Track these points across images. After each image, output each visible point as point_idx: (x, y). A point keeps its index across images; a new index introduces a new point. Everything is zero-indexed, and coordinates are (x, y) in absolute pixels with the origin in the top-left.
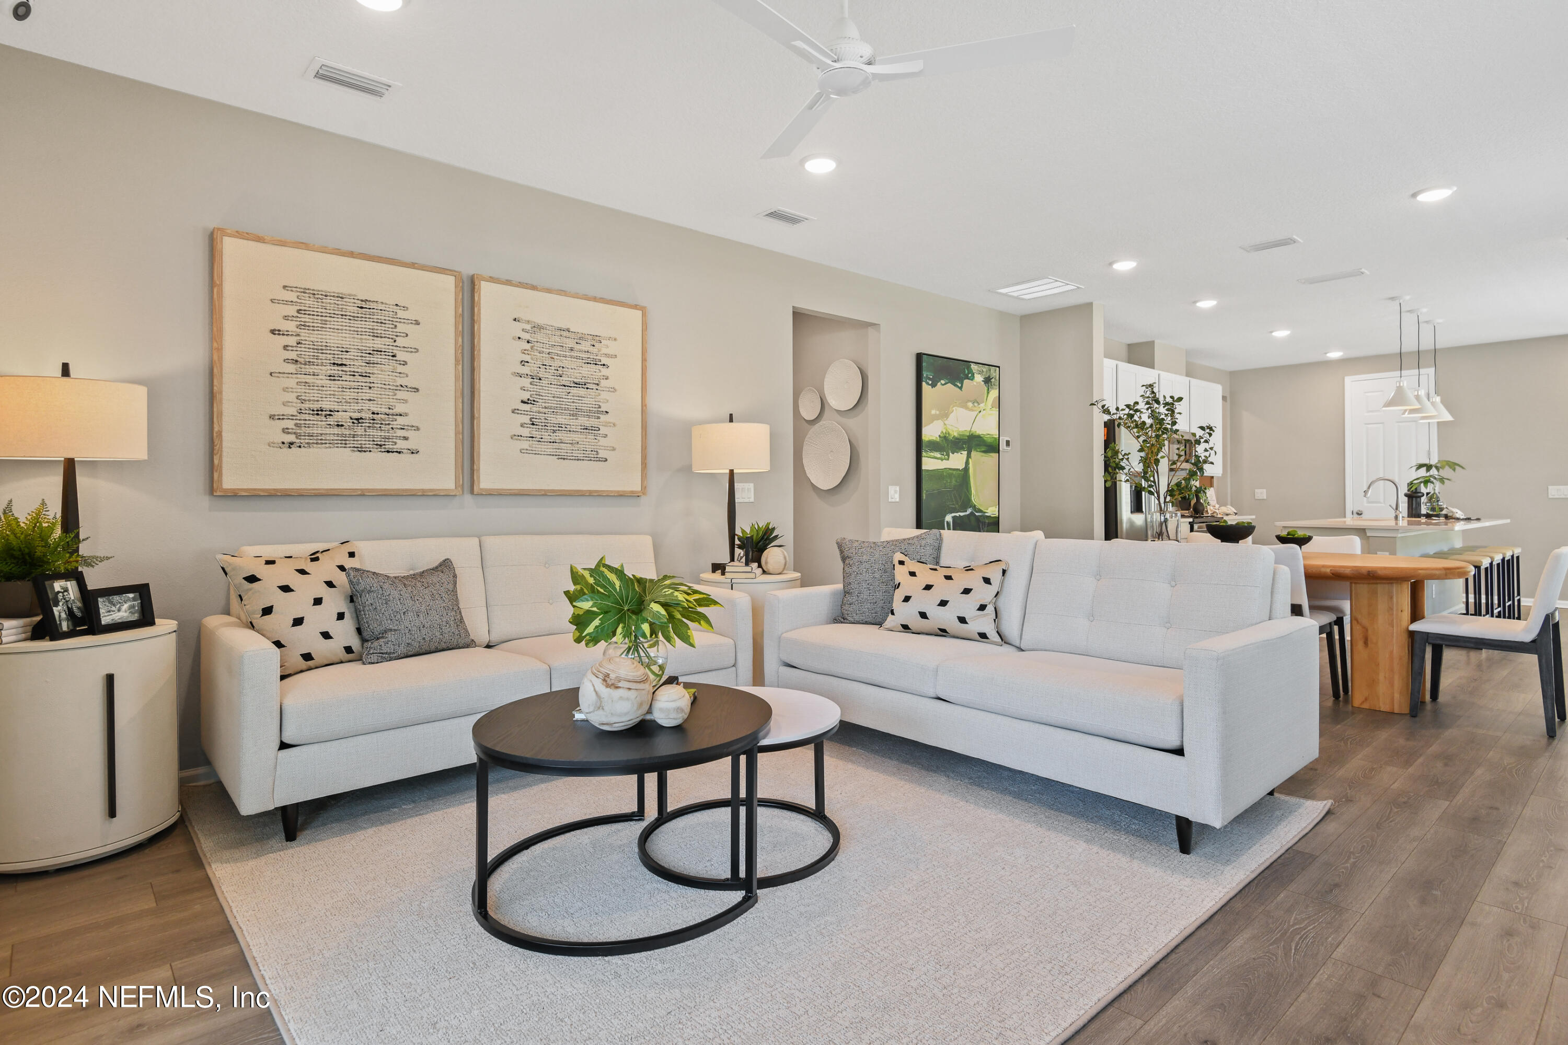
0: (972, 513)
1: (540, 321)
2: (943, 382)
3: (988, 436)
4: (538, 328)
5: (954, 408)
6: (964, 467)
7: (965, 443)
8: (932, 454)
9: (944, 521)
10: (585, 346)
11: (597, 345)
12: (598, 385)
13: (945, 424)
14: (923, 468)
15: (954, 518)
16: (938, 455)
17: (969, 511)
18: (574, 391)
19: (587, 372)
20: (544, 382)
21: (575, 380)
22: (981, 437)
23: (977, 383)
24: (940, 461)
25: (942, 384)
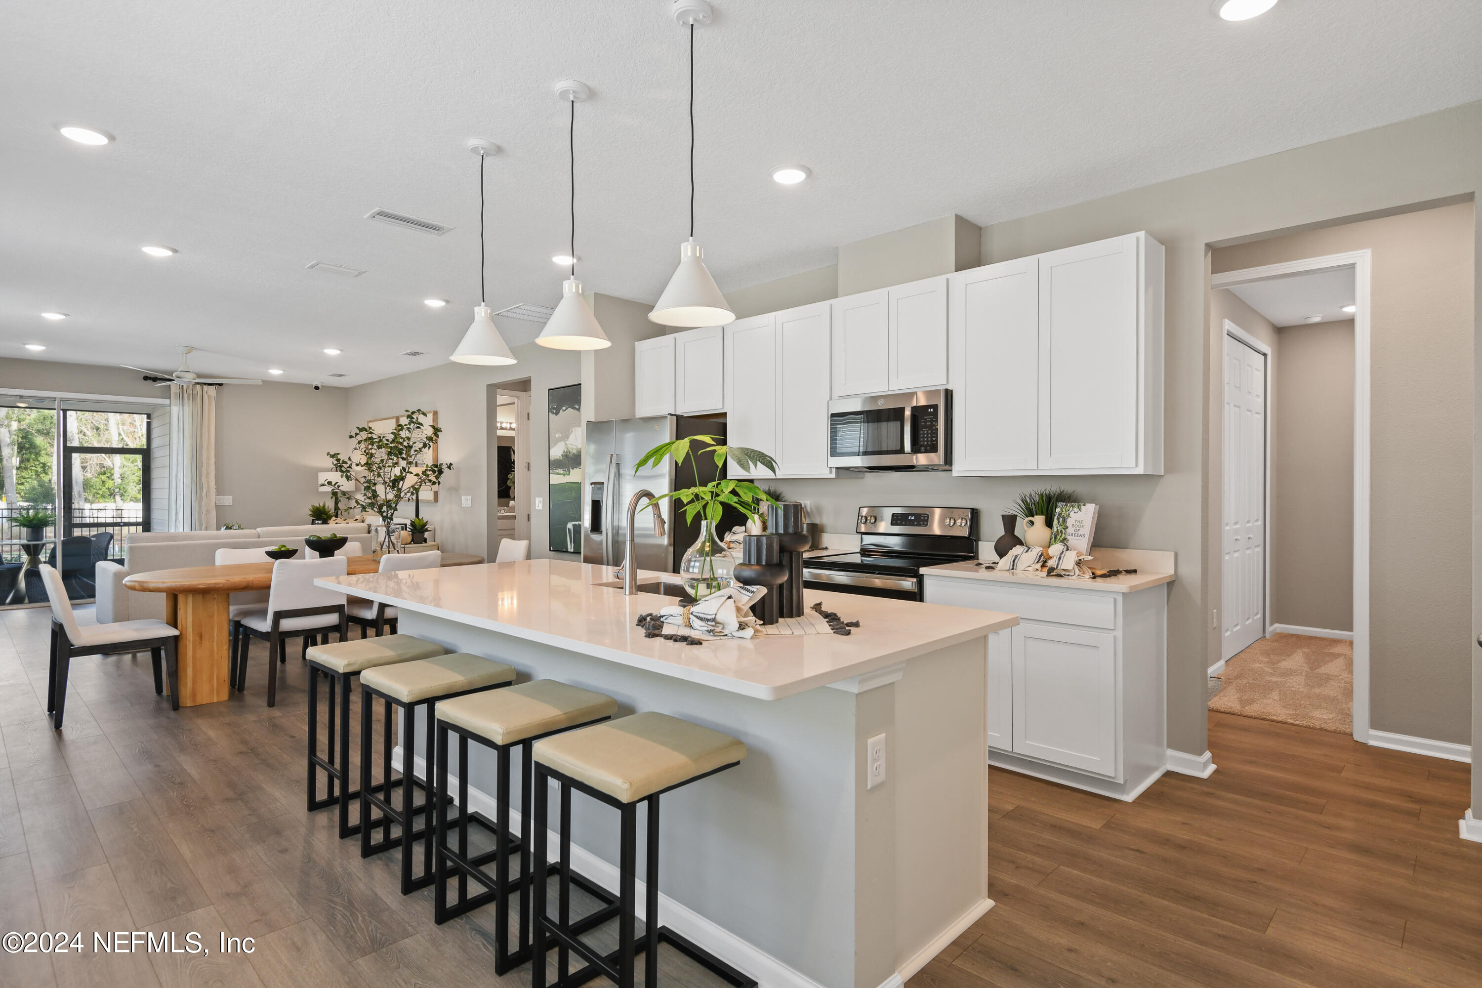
2: (564, 408)
5: (573, 429)
8: (557, 471)
9: (566, 528)
13: (566, 444)
14: (551, 483)
15: (574, 525)
16: (561, 471)
24: (562, 476)
25: (564, 411)
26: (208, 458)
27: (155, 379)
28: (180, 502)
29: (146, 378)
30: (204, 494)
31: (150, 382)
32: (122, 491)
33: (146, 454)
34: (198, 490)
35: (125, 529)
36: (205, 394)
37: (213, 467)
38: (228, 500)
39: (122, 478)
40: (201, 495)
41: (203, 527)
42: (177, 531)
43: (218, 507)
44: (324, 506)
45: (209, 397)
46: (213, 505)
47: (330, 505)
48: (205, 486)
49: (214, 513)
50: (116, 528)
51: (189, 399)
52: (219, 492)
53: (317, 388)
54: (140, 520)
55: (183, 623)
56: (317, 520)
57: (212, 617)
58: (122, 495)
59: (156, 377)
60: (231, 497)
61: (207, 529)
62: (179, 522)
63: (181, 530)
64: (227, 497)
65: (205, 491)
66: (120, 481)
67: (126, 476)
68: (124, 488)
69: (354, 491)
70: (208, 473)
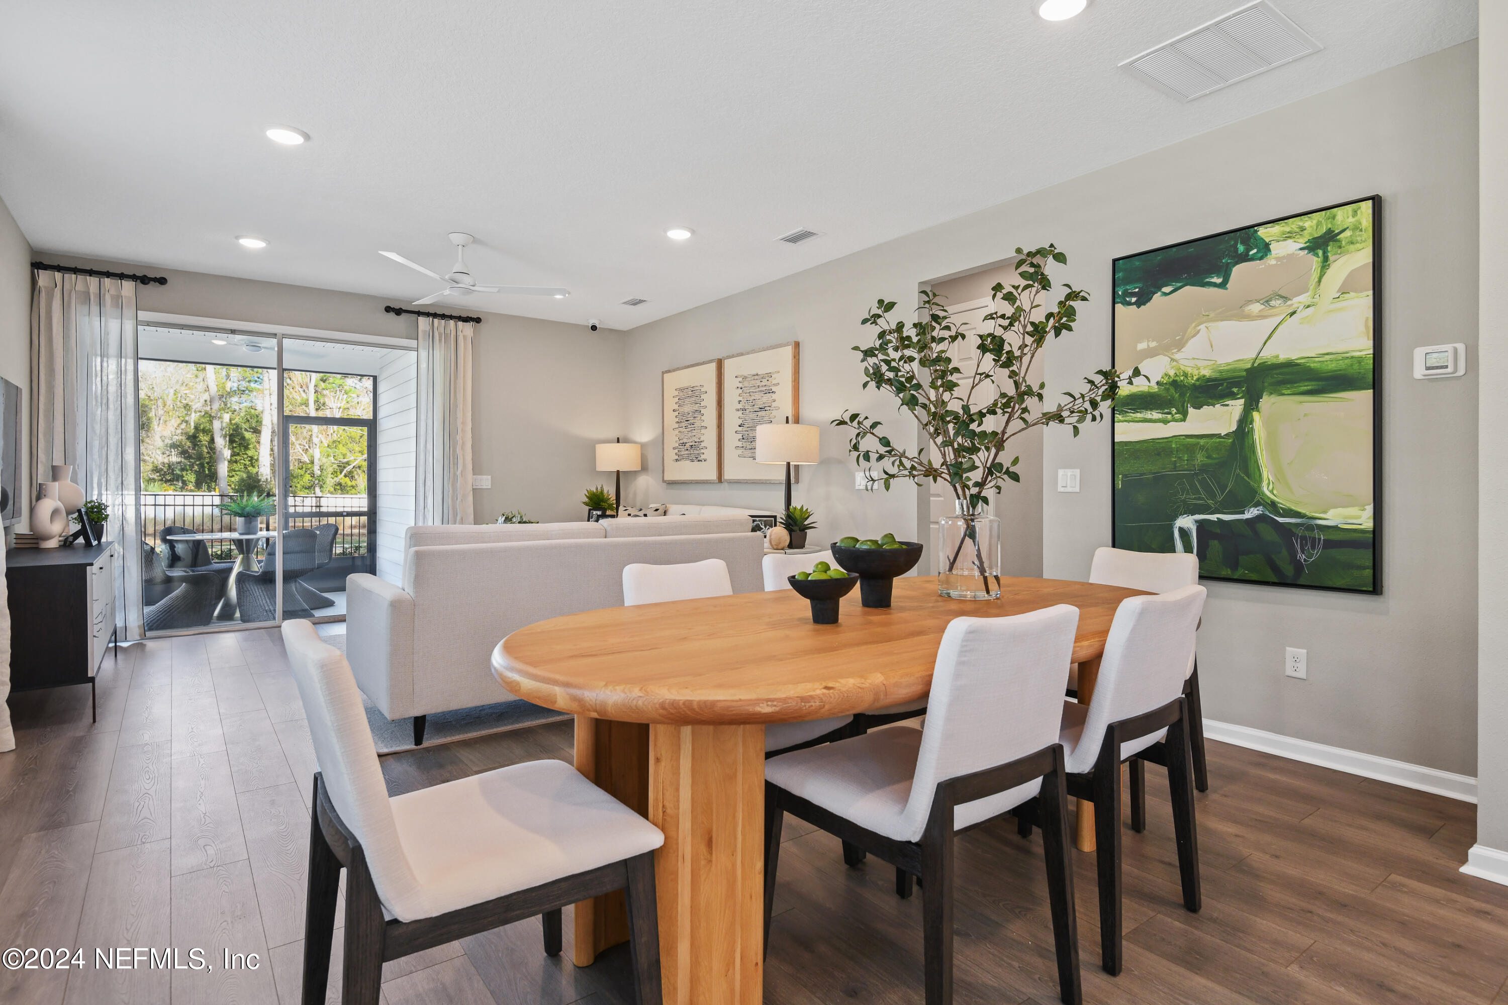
0: (1260, 518)
1: (745, 374)
2: (1167, 289)
3: (1327, 357)
4: (745, 378)
5: (1202, 327)
6: (1234, 427)
7: (1238, 384)
8: (1139, 415)
9: (1170, 528)
10: (765, 382)
11: (770, 379)
12: (770, 406)
13: (1173, 360)
14: (1116, 441)
15: (1201, 525)
16: (1156, 415)
17: (1252, 513)
18: (759, 414)
19: (766, 398)
20: (748, 411)
21: (760, 406)
22: (1298, 365)
23: (1277, 259)
24: (1161, 424)
25: (1166, 294)
26: (463, 423)
27: (399, 312)
28: (429, 483)
29: (388, 309)
30: (459, 473)
31: (392, 315)
32: (321, 483)
33: (372, 425)
34: (452, 466)
35: (348, 519)
36: (459, 333)
37: (469, 435)
38: (485, 482)
39: (321, 470)
40: (455, 474)
41: (458, 518)
42: (425, 525)
43: (477, 492)
44: (602, 492)
45: (465, 337)
46: (470, 488)
47: (610, 491)
48: (460, 461)
49: (471, 498)
50: (340, 519)
51: (440, 340)
52: (477, 470)
53: (594, 328)
54: (366, 509)
55: (667, 804)
56: (595, 510)
57: (732, 778)
58: (321, 487)
59: (401, 309)
60: (489, 477)
61: (462, 522)
62: (428, 511)
63: (430, 523)
64: (485, 477)
65: (460, 469)
66: (319, 472)
67: (325, 468)
68: (323, 479)
69: (636, 472)
70: (463, 444)
